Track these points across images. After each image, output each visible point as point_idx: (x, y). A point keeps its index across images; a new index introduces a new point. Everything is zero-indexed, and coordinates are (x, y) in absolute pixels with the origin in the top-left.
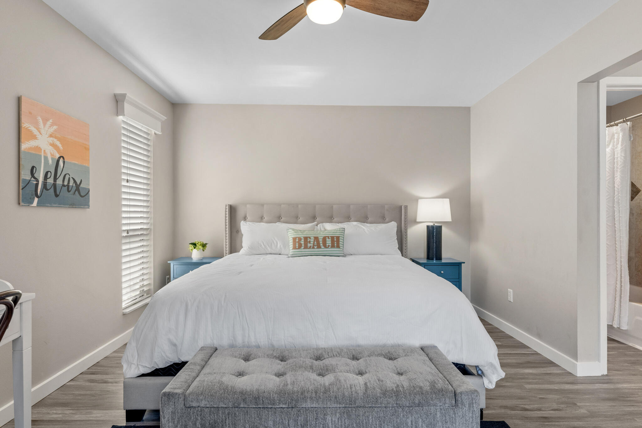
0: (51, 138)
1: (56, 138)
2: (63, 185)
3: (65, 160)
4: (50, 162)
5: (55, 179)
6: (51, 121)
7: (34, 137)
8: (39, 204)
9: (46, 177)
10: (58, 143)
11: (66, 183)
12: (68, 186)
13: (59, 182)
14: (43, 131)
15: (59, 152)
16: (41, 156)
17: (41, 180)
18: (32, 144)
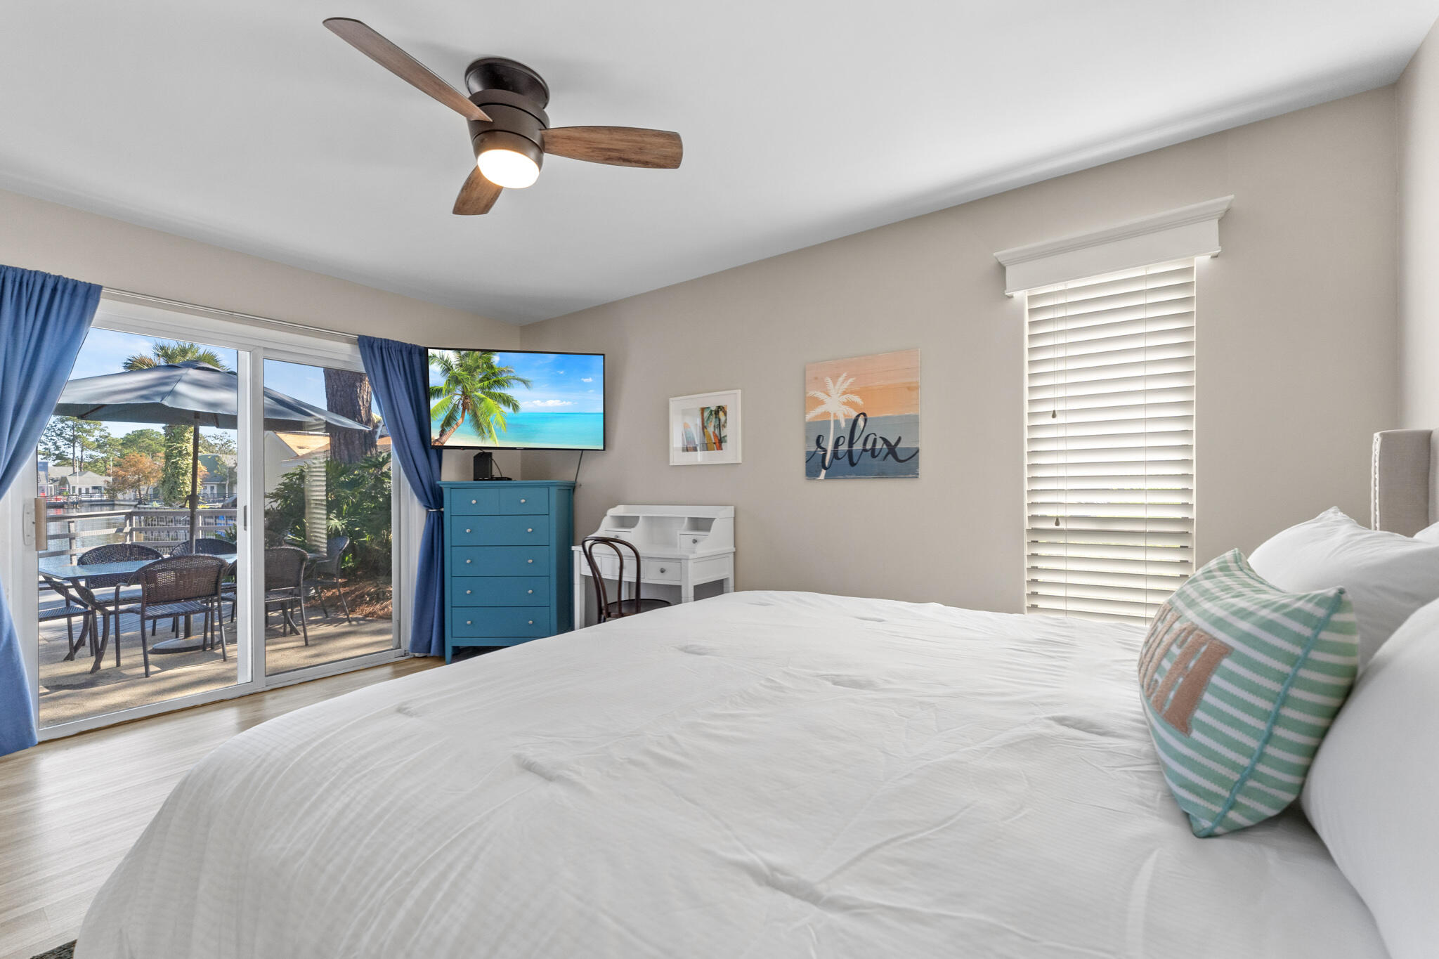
0: (845, 396)
1: (852, 393)
2: (865, 450)
3: (868, 416)
4: (843, 424)
5: (851, 443)
6: (844, 375)
7: (821, 403)
8: (827, 477)
9: (837, 444)
10: (857, 399)
11: (869, 446)
12: (873, 450)
13: (858, 446)
14: (832, 392)
15: (856, 410)
16: (829, 421)
17: (830, 448)
18: (820, 410)
